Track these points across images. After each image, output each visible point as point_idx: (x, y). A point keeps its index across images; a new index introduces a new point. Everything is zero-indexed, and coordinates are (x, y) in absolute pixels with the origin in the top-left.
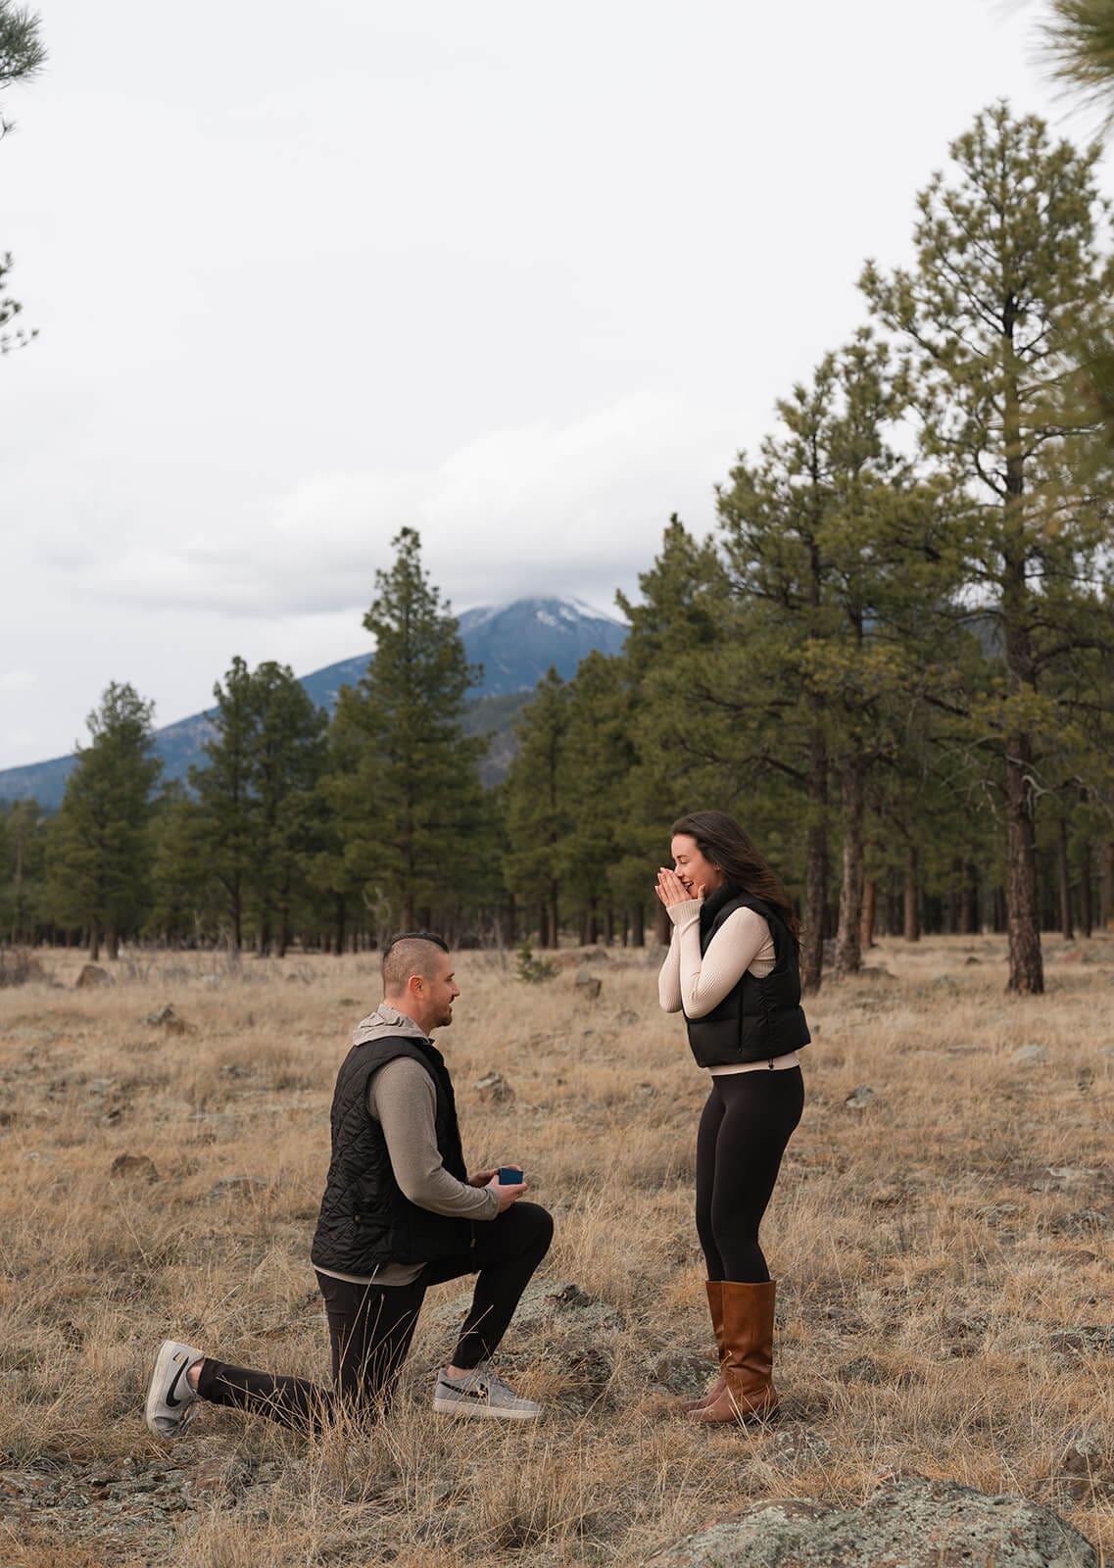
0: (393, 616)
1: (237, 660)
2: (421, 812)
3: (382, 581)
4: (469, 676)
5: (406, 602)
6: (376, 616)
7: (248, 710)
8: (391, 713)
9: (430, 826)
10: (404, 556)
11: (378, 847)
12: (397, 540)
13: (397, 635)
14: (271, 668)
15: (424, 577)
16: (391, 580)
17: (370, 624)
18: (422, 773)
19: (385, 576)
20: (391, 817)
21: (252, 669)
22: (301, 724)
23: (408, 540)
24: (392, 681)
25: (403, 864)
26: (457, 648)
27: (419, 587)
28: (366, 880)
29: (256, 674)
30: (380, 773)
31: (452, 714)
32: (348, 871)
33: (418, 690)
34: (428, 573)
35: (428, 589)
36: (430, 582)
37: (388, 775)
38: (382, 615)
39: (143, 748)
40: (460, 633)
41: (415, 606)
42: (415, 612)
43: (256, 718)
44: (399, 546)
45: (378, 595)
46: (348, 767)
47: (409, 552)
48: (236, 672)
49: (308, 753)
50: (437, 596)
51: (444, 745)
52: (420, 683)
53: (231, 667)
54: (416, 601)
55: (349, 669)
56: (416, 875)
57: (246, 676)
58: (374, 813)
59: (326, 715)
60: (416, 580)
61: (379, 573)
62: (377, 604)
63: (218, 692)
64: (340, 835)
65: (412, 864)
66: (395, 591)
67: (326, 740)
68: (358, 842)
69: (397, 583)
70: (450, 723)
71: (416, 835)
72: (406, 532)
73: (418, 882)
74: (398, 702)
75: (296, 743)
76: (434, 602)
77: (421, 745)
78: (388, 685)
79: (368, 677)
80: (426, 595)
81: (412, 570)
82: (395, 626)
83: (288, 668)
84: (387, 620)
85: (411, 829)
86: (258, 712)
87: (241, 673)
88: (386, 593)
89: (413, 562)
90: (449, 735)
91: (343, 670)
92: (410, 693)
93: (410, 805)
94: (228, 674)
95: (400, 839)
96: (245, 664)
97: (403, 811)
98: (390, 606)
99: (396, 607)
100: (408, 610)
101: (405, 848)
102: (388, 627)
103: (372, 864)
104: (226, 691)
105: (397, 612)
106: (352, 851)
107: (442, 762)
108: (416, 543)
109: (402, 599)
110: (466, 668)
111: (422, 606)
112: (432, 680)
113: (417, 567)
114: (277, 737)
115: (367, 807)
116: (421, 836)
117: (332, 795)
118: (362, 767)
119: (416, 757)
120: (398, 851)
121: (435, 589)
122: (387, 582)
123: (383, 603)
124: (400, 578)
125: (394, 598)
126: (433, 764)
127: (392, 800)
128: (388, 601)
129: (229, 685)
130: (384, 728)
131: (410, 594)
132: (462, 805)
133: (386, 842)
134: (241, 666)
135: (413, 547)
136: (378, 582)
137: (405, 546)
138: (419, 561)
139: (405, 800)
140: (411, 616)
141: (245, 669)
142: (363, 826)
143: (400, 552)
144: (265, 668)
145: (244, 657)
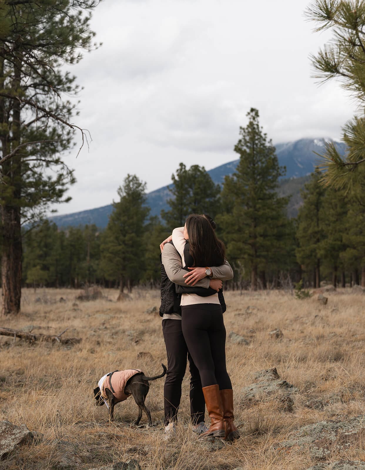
0: (247, 146)
1: (181, 165)
2: (260, 230)
3: (242, 131)
4: (280, 171)
5: (253, 139)
6: (240, 146)
7: (186, 186)
8: (247, 188)
9: (264, 236)
10: (252, 120)
11: (241, 245)
12: (249, 113)
13: (249, 154)
14: (196, 168)
15: (260, 129)
16: (246, 131)
17: (237, 149)
18: (261, 212)
19: (244, 129)
20: (247, 232)
21: (188, 168)
22: (209, 192)
23: (253, 114)
24: (247, 174)
25: (252, 252)
26: (275, 159)
27: (259, 134)
29: (189, 170)
30: (242, 213)
31: (272, 188)
32: (229, 255)
33: (258, 177)
34: (262, 127)
35: (262, 134)
36: (263, 131)
37: (246, 214)
38: (242, 146)
39: (142, 203)
41: (257, 142)
42: (257, 144)
43: (190, 189)
44: (249, 116)
45: (241, 137)
46: (229, 211)
47: (254, 119)
48: (181, 170)
49: (212, 204)
50: (266, 137)
52: (259, 175)
53: (179, 167)
54: (257, 140)
55: (231, 166)
56: (258, 256)
57: (185, 171)
58: (240, 230)
59: (220, 188)
60: (257, 131)
61: (241, 128)
62: (240, 141)
63: (173, 178)
64: (225, 239)
65: (256, 252)
66: (248, 135)
67: (220, 198)
68: (233, 242)
69: (249, 132)
70: (272, 192)
71: (258, 239)
72: (252, 110)
73: (258, 260)
74: (249, 183)
75: (207, 200)
76: (265, 140)
77: (260, 201)
78: (245, 176)
79: (237, 172)
80: (261, 137)
81: (256, 126)
82: (248, 150)
83: (203, 168)
84: (245, 148)
85: (255, 237)
86: (191, 187)
87: (183, 170)
88: (244, 136)
89: (255, 123)
90: (271, 197)
91: (228, 166)
92: (255, 179)
93: (255, 227)
94: (177, 170)
95: (251, 241)
96: (185, 166)
97: (252, 229)
98: (246, 142)
99: (248, 142)
100: (254, 143)
101: (253, 245)
102: (245, 151)
103: (239, 252)
104: (177, 178)
105: (249, 144)
106: (230, 247)
107: (269, 208)
108: (257, 115)
109: (251, 139)
110: (278, 168)
111: (259, 142)
112: (264, 173)
113: (258, 125)
114: (199, 197)
115: (236, 227)
116: (260, 240)
117: (222, 222)
118: (235, 211)
119: (258, 206)
120: (250, 246)
121: (265, 134)
122: (244, 132)
123: (243, 140)
124: (250, 130)
125: (247, 138)
126: (264, 210)
127: (247, 225)
128: (245, 140)
129: (178, 175)
130: (244, 194)
131: (255, 137)
132: (277, 227)
133: (245, 242)
134: (183, 167)
135: (255, 116)
136: (241, 132)
137: (252, 116)
138: (258, 122)
139: (253, 224)
140: (255, 146)
141: (185, 168)
142: (235, 236)
143: (250, 118)
144: (193, 168)
145: (184, 163)
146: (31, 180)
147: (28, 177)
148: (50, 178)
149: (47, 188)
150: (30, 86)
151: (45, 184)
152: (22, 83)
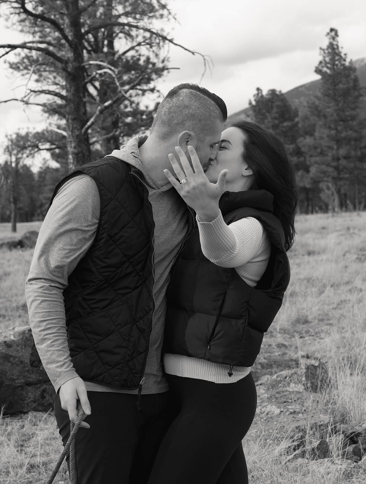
0: (327, 68)
1: (258, 89)
2: (342, 152)
3: (322, 52)
4: (362, 92)
5: (333, 60)
6: (320, 68)
7: (264, 111)
8: (328, 110)
9: (346, 157)
10: (331, 40)
11: (323, 167)
12: (328, 34)
13: (330, 76)
14: (273, 92)
15: (340, 49)
16: (326, 51)
17: (318, 71)
18: (343, 135)
19: (323, 50)
20: (330, 154)
21: (265, 92)
22: (287, 116)
23: (333, 34)
24: (328, 96)
25: (335, 174)
26: (356, 80)
27: (339, 54)
28: (319, 182)
29: (267, 95)
30: (325, 136)
31: (354, 109)
32: (312, 178)
33: (339, 99)
34: (342, 48)
35: (342, 55)
36: (343, 51)
37: (328, 136)
38: (323, 67)
40: (358, 73)
41: (337, 62)
42: (337, 65)
43: (268, 114)
44: (329, 36)
45: (321, 58)
46: (311, 134)
47: (334, 38)
48: (258, 94)
49: (291, 128)
50: (346, 57)
51: (351, 122)
52: (340, 96)
53: (256, 92)
54: (337, 60)
55: (303, 89)
56: (341, 179)
57: (262, 96)
58: (322, 153)
59: (298, 111)
60: (337, 51)
61: (321, 49)
62: (321, 62)
63: (250, 103)
64: (308, 163)
65: (339, 174)
66: (328, 56)
67: (298, 122)
68: (316, 165)
69: (329, 53)
70: (353, 113)
71: (340, 162)
72: (332, 30)
73: (342, 183)
74: (331, 105)
75: (285, 124)
76: (345, 60)
77: (341, 123)
78: (327, 98)
80: (341, 57)
81: (335, 47)
82: (328, 71)
83: (280, 92)
84: (325, 69)
85: (338, 159)
86: (268, 112)
87: (260, 95)
88: (324, 57)
89: (335, 43)
90: (353, 118)
91: (300, 89)
92: (336, 100)
93: (338, 149)
94: (254, 95)
95: (335, 164)
96: (261, 90)
97: (334, 152)
98: (326, 63)
99: (328, 63)
100: (334, 65)
101: (336, 168)
102: (326, 72)
103: (322, 175)
104: (254, 103)
105: (329, 65)
106: (313, 170)
107: (351, 130)
108: (336, 35)
109: (331, 60)
110: (360, 89)
111: (340, 62)
112: (346, 93)
113: (337, 45)
114: (277, 122)
115: (319, 150)
116: (343, 162)
117: (304, 146)
118: (317, 134)
119: (339, 128)
120: (333, 169)
121: (345, 55)
122: (324, 52)
123: (323, 62)
124: (330, 50)
125: (327, 59)
126: (346, 131)
127: (329, 147)
128: (325, 60)
129: (255, 100)
130: (325, 117)
131: (334, 57)
132: (360, 148)
133: (328, 165)
134: (260, 91)
135: (335, 36)
136: (320, 53)
137: (332, 36)
138: (338, 42)
139: (335, 147)
140: (335, 67)
141: (261, 93)
142: (318, 159)
143: (330, 39)
144: (270, 92)
145: (261, 88)
146: (129, 109)
147: (126, 107)
148: (147, 107)
149: (144, 117)
150: (123, 14)
151: (142, 113)
152: (115, 13)
